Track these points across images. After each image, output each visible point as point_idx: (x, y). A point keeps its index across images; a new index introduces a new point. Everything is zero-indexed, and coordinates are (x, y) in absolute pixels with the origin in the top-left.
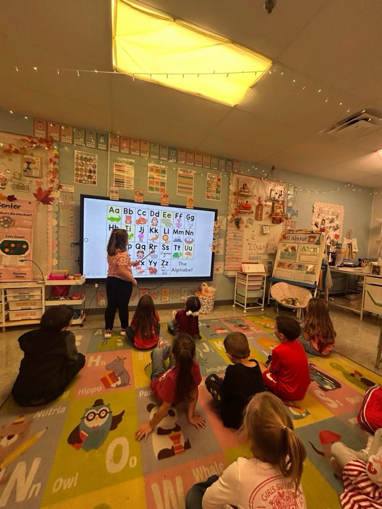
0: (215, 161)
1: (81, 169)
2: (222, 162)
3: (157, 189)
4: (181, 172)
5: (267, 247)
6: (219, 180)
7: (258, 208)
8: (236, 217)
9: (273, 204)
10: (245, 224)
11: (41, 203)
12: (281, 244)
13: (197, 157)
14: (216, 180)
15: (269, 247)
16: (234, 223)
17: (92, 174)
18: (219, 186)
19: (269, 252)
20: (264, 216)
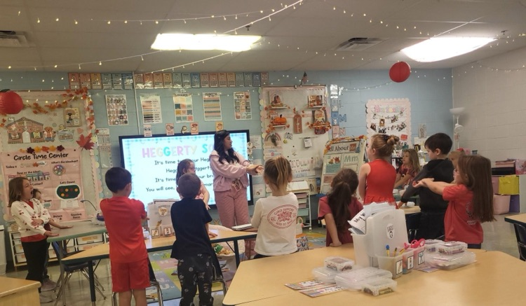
0: (240, 77)
1: (113, 111)
2: (249, 77)
3: (185, 118)
4: (207, 97)
5: (312, 162)
6: (247, 97)
7: (295, 120)
8: (271, 134)
9: (313, 112)
10: (283, 139)
11: (84, 149)
12: (327, 156)
13: (220, 77)
14: (243, 98)
15: (314, 162)
16: (270, 141)
17: (123, 115)
18: (247, 103)
19: (314, 167)
20: (304, 127)
